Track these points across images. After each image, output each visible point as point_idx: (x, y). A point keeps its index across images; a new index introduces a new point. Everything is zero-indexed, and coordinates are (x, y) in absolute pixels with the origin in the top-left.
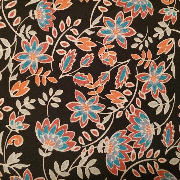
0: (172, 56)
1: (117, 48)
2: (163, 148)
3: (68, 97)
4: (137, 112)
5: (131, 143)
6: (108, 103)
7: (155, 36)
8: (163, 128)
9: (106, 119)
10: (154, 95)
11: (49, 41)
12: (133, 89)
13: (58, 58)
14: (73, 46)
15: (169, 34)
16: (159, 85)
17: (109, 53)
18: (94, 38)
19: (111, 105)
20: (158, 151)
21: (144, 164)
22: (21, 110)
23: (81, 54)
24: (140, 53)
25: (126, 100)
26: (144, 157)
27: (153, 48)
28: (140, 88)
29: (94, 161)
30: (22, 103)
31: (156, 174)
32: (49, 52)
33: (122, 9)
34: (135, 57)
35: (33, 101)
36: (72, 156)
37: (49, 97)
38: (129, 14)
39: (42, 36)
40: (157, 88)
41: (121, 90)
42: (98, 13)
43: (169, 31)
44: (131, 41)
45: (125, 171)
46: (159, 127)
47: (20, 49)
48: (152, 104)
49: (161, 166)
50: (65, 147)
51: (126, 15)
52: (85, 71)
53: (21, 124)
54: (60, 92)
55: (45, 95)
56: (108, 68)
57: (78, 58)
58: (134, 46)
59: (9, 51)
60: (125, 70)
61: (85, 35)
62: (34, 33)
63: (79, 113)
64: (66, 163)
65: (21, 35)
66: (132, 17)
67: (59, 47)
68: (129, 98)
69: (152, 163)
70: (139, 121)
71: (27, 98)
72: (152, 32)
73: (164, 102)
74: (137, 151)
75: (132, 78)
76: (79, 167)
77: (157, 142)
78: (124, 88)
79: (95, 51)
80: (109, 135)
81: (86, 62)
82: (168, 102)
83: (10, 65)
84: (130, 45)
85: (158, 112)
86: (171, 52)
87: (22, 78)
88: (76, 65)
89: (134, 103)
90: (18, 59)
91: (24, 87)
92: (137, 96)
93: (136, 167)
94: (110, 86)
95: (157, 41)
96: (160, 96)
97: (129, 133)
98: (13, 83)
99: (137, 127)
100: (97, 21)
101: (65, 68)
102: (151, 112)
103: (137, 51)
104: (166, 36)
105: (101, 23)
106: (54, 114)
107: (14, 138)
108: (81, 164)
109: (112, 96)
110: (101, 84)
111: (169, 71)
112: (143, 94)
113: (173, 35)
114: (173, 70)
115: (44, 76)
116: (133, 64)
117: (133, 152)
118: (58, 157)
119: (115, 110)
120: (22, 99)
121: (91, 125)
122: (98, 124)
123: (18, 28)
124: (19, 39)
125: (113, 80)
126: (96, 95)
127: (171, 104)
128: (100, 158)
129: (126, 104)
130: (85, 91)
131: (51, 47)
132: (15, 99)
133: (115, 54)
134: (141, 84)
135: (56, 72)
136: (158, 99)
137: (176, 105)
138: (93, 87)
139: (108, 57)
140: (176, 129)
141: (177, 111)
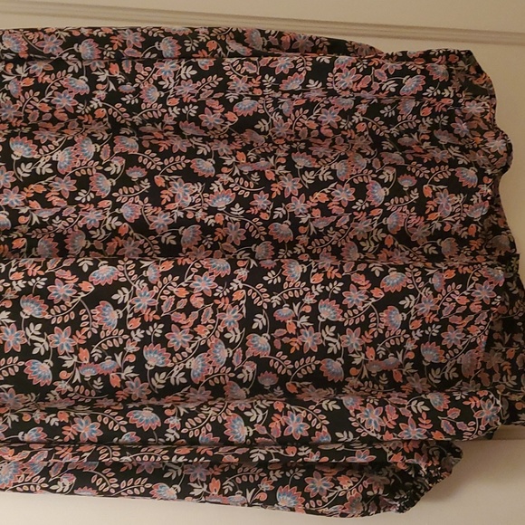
0: (244, 302)
1: (204, 295)
2: (233, 367)
3: (167, 329)
4: (216, 341)
5: (210, 362)
6: (195, 334)
7: (231, 288)
8: (234, 352)
9: (193, 346)
10: (229, 329)
11: (155, 290)
12: (214, 325)
13: (161, 302)
14: (172, 293)
15: (241, 287)
16: (234, 322)
17: (198, 299)
18: (188, 288)
19: (197, 335)
20: (230, 369)
21: (219, 377)
22: (134, 338)
23: (177, 299)
24: (220, 299)
25: (209, 332)
26: (219, 372)
27: (230, 295)
28: (219, 324)
29: (183, 374)
30: (135, 333)
31: (226, 384)
32: (155, 297)
33: (207, 270)
34: (217, 302)
35: (143, 332)
36: (168, 370)
37: (154, 329)
38: (212, 274)
39: (151, 287)
40: (232, 324)
41: (206, 325)
42: (190, 273)
43: (241, 285)
44: (214, 291)
45: (204, 381)
46: (231, 351)
47: (135, 295)
48: (227, 336)
49: (231, 379)
50: (163, 363)
51: (211, 274)
52: (180, 311)
53: (134, 347)
54: (161, 326)
55: (151, 328)
56: (197, 309)
57: (176, 302)
58: (216, 295)
59: (127, 296)
60: (209, 310)
61: (182, 286)
62: (145, 285)
63: (174, 341)
64: (163, 374)
65: (136, 286)
66: (215, 276)
67: (162, 294)
68: (211, 331)
69: (224, 376)
70: (216, 347)
71: (139, 330)
72: (229, 286)
73: (236, 334)
74: (214, 367)
75: (214, 317)
76: (172, 377)
77: (229, 362)
78: (208, 324)
79: (188, 297)
80: (195, 356)
81: (181, 305)
82: (239, 334)
83: (128, 307)
84: (213, 293)
85: (231, 341)
86: (243, 299)
87: (136, 316)
88: (174, 306)
89: (214, 334)
90: (133, 303)
91: (136, 323)
92: (217, 329)
93: (213, 379)
94: (197, 322)
95: (232, 292)
96: (234, 330)
97: (209, 355)
98: (130, 319)
99: (215, 352)
100: (190, 277)
101: (166, 309)
102: (226, 341)
103: (218, 298)
104: (239, 289)
105: (193, 279)
106: (157, 341)
107: (129, 356)
108: (174, 375)
109: (198, 329)
110: (191, 320)
111: (241, 312)
112: (221, 328)
113: (244, 288)
114: (244, 311)
115: (151, 315)
116: (215, 307)
117: (211, 368)
118: (158, 370)
119: (200, 339)
120: (135, 331)
121: (183, 349)
122: (187, 348)
123: (135, 282)
124: (135, 288)
125: (200, 317)
126: (187, 329)
127: (241, 335)
128: (187, 372)
129: (208, 335)
130: (179, 325)
131: (157, 294)
132: (131, 330)
133: (202, 300)
134: (220, 321)
135: (160, 312)
136: (232, 331)
137: (245, 336)
138: (185, 323)
139: (197, 302)
140: (244, 353)
141: (245, 341)
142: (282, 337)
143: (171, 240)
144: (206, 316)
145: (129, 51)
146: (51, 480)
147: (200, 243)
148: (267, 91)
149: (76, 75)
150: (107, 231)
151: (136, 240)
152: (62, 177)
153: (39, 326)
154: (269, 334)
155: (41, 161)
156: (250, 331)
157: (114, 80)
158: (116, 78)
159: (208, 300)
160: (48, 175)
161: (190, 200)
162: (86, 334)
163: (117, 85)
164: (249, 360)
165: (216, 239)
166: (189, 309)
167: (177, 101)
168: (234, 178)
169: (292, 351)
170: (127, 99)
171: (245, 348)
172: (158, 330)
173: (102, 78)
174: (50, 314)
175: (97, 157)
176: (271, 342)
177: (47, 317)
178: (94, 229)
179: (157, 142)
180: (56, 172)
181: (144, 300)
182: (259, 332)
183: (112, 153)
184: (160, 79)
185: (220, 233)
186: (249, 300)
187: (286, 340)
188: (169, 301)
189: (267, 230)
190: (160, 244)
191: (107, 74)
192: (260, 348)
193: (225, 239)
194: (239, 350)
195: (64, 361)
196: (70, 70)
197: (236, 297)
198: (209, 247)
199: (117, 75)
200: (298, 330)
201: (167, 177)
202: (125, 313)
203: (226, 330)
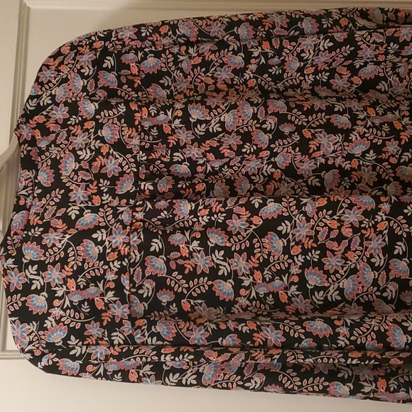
0: (386, 232)
1: (352, 226)
2: (379, 286)
3: (323, 255)
4: (364, 265)
5: (360, 283)
6: (346, 259)
7: (376, 220)
8: (379, 274)
9: (345, 269)
10: (374, 254)
11: (312, 222)
12: (361, 251)
13: (317, 232)
14: (326, 225)
15: (384, 219)
16: (378, 249)
17: (348, 230)
18: (339, 221)
19: (348, 260)
20: (376, 288)
21: (367, 295)
22: (297, 262)
23: (331, 230)
24: (366, 230)
25: (357, 257)
26: (367, 291)
27: (375, 227)
28: (366, 251)
29: (337, 292)
30: (297, 258)
31: (374, 301)
32: (312, 229)
33: (356, 205)
34: (364, 232)
35: (303, 257)
36: (325, 289)
37: (312, 255)
38: (360, 208)
39: (308, 220)
41: (354, 252)
42: (342, 207)
43: (384, 218)
44: (361, 222)
45: (356, 299)
46: (377, 273)
47: (295, 227)
48: (373, 260)
49: (377, 296)
50: (321, 283)
51: (358, 209)
52: (333, 240)
53: (297, 270)
54: (318, 252)
55: (310, 254)
56: (347, 238)
57: (329, 233)
58: (363, 226)
59: (289, 228)
60: (357, 239)
61: (334, 219)
62: (304, 218)
63: (329, 265)
64: (322, 292)
65: (296, 219)
66: (362, 210)
67: (318, 226)
68: (359, 256)
69: (371, 295)
70: (364, 270)
71: (300, 255)
72: (374, 218)
73: (380, 259)
74: (363, 287)
75: (361, 245)
76: (329, 295)
77: (375, 283)
78: (356, 250)
79: (339, 228)
80: (347, 278)
81: (334, 235)
82: (383, 258)
83: (290, 236)
84: (360, 225)
85: (376, 265)
86: (386, 229)
87: (297, 244)
88: (328, 236)
89: (362, 259)
90: (295, 233)
91: (298, 249)
92: (364, 255)
93: (362, 297)
94: (348, 249)
95: (377, 223)
96: (378, 255)
97: (358, 277)
98: (292, 246)
99: (364, 274)
100: (341, 211)
101: (321, 238)
102: (372, 265)
103: (365, 228)
104: (382, 220)
105: (344, 213)
106: (315, 264)
107: (293, 277)
108: (330, 293)
109: (349, 255)
110: (342, 247)
111: (384, 240)
112: (368, 254)
113: (387, 219)
114: (387, 239)
115: (310, 243)
116: (362, 236)
117: (361, 288)
118: (317, 289)
119: (351, 263)
120: (297, 256)
121: (336, 272)
122: (340, 271)
123: (295, 216)
124: (295, 221)
125: (349, 245)
126: (339, 254)
127: (385, 260)
128: (341, 291)
129: (357, 260)
130: (333, 252)
131: (313, 226)
132: (294, 256)
133: (351, 230)
134: (367, 248)
135: (316, 240)
136: (377, 257)
137: (388, 260)
138: (337, 249)
139: (347, 232)
140: (387, 275)
141: (388, 264)
143: (316, 182)
144: (354, 244)
145: (277, 31)
146: (245, 378)
147: (340, 184)
148: (389, 57)
149: (235, 53)
150: (265, 177)
151: (288, 183)
152: (230, 134)
153: (222, 253)
154: (408, 259)
155: (212, 121)
156: (392, 256)
157: (265, 55)
158: (267, 53)
159: (356, 230)
160: (219, 133)
161: (332, 148)
162: (258, 259)
163: (267, 59)
164: (391, 281)
165: (352, 181)
166: (340, 238)
167: (312, 70)
168: (368, 129)
170: (273, 70)
171: (388, 270)
172: (315, 255)
173: (256, 54)
174: (230, 242)
175: (255, 117)
176: (409, 265)
177: (228, 245)
178: (254, 175)
179: (301, 103)
180: (224, 130)
181: (303, 231)
182: (400, 257)
183: (266, 113)
184: (303, 51)
185: (355, 176)
186: (391, 230)
188: (323, 232)
189: (395, 172)
190: (307, 186)
191: (260, 50)
192: (401, 271)
193: (360, 181)
194: (384, 273)
195: (242, 281)
196: (231, 49)
197: (380, 227)
198: (348, 187)
199: (268, 51)
201: (312, 131)
202: (289, 241)
203: (372, 256)
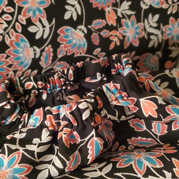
2: (40, 68)
4: (17, 37)
5: (10, 66)
8: (42, 51)
10: (33, 19)
16: (39, 10)
40: (37, 12)
46: (38, 50)
68: (9, 23)
70: (18, 45)
73: (44, 26)
75: (10, 3)
77: (35, 64)
82: (48, 26)
85: (38, 37)
89: (14, 27)
92: (17, 20)
96: (40, 21)
97: (8, 57)
99: (17, 51)
102: (31, 37)
112: (23, 19)
117: (11, 73)
127: (51, 28)
129: (5, 29)
136: (38, 23)
137: (56, 29)
140: (55, 52)
141: (56, 35)
142: (100, 30)
154: (86, 26)
156: (61, 23)
164: (60, 60)
169: (112, 47)
171: (55, 45)
176: (88, 36)
182: (74, 24)
187: (105, 33)
192: (75, 45)
194: (49, 49)
200: (119, 20)
203: (30, 22)
